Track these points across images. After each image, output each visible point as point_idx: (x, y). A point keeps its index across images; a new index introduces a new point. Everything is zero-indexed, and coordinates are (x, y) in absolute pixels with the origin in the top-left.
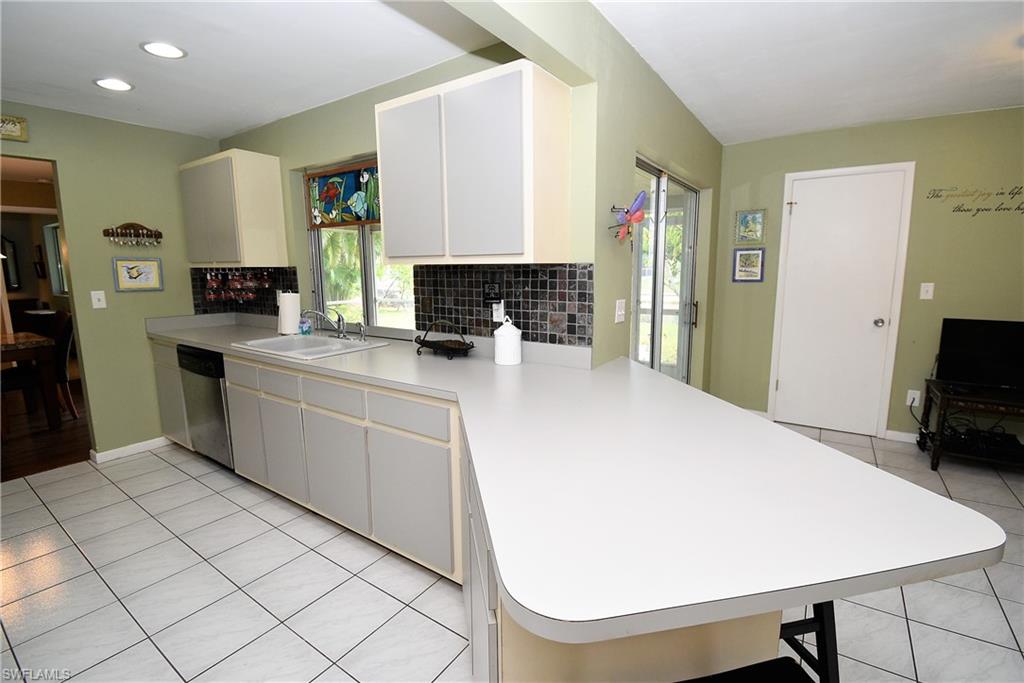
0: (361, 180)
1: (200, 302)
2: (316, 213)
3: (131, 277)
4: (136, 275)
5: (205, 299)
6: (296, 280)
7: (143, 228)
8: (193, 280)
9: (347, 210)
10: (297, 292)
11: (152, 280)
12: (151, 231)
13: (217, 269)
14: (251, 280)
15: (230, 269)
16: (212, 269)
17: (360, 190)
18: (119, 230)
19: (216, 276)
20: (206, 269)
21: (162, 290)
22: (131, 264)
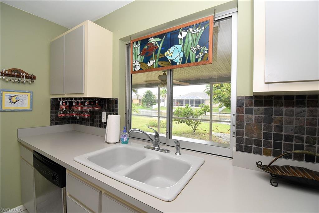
0: (179, 36)
1: (54, 117)
2: (137, 63)
3: (11, 102)
4: (15, 101)
5: (57, 116)
6: (117, 106)
7: (23, 72)
8: (52, 105)
9: (165, 59)
10: (117, 114)
11: (26, 105)
12: (29, 75)
13: (67, 99)
14: (88, 106)
15: (76, 99)
16: (63, 99)
17: (178, 44)
18: (7, 72)
19: (66, 103)
20: (60, 99)
21: (31, 111)
22: (12, 94)
